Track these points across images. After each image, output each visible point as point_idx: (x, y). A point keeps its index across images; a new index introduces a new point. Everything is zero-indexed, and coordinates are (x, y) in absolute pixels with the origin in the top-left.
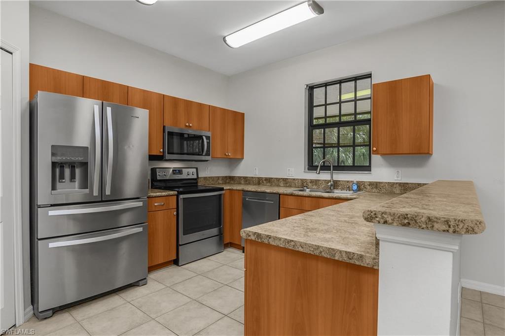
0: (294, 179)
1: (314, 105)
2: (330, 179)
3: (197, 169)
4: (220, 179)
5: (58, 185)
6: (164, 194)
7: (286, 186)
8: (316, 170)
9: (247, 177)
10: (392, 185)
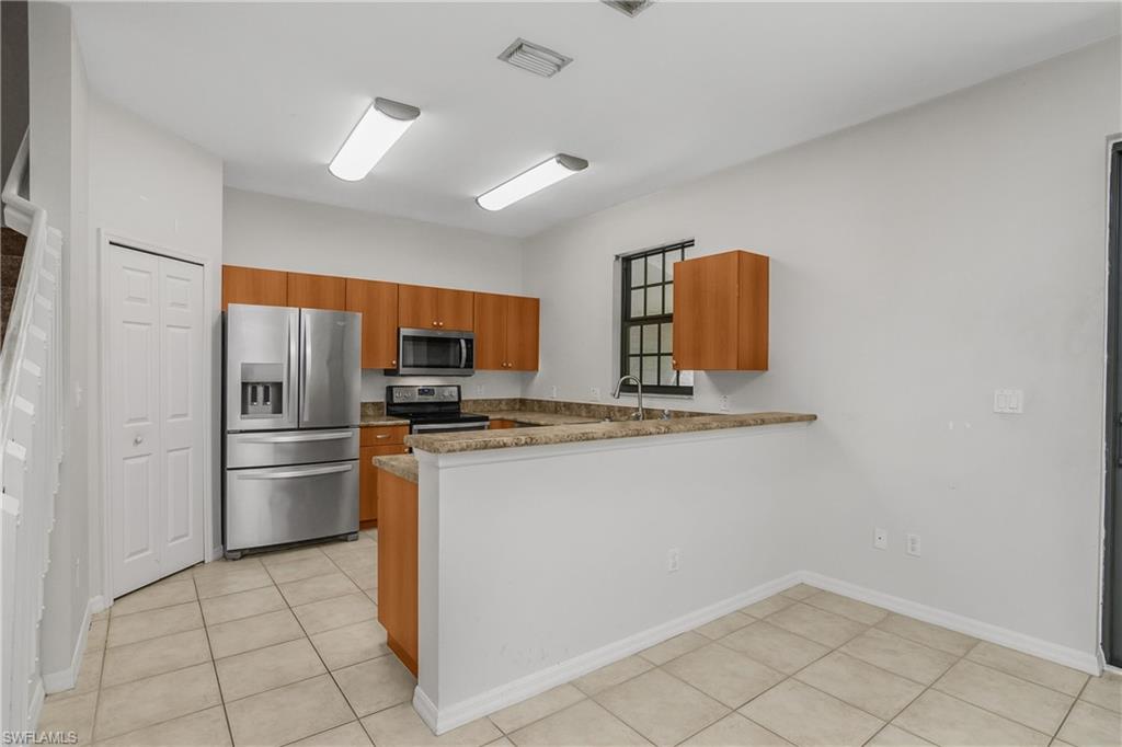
0: (598, 406)
1: (633, 286)
3: (459, 387)
4: (504, 403)
5: (250, 408)
6: (389, 423)
8: (628, 391)
9: (541, 401)
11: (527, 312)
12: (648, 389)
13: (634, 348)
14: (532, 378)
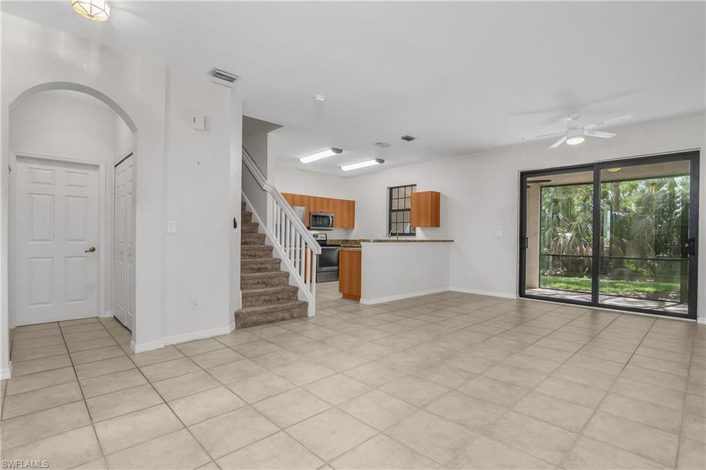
1: (393, 198)
3: (326, 234)
11: (350, 205)
12: (400, 234)
13: (394, 220)
14: (351, 232)
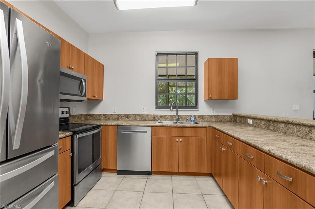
0: (148, 115)
2: (176, 114)
3: (69, 108)
4: (83, 117)
7: (142, 120)
8: (170, 108)
9: (107, 114)
10: (211, 117)
